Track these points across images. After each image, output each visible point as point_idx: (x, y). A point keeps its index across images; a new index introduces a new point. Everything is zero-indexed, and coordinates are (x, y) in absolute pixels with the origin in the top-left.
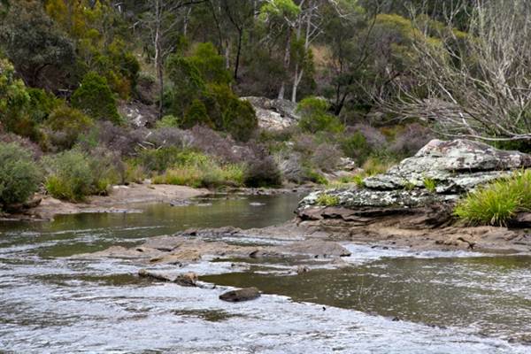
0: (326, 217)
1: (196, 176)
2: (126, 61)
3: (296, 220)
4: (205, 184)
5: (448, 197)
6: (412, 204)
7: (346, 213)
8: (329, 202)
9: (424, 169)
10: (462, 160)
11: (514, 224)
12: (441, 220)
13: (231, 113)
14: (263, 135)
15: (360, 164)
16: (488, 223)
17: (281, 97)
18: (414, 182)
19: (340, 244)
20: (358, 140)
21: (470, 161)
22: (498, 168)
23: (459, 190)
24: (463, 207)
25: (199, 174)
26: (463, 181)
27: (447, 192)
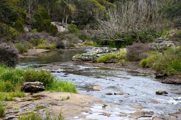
0: (76, 61)
1: (45, 46)
2: (23, 14)
3: (71, 61)
4: (47, 48)
5: (96, 58)
6: (90, 59)
7: (80, 60)
8: (77, 58)
9: (93, 53)
10: (99, 51)
11: (105, 63)
12: (95, 62)
13: (51, 28)
14: (59, 34)
15: (84, 41)
16: (101, 62)
17: (63, 22)
18: (91, 55)
19: (79, 66)
20: (83, 35)
21: (100, 52)
22: (104, 53)
23: (98, 57)
24: (98, 59)
25: (46, 46)
26: (99, 55)
27: (96, 57)
